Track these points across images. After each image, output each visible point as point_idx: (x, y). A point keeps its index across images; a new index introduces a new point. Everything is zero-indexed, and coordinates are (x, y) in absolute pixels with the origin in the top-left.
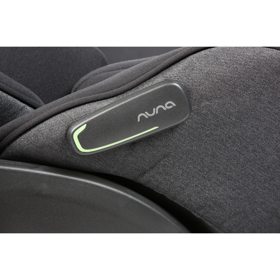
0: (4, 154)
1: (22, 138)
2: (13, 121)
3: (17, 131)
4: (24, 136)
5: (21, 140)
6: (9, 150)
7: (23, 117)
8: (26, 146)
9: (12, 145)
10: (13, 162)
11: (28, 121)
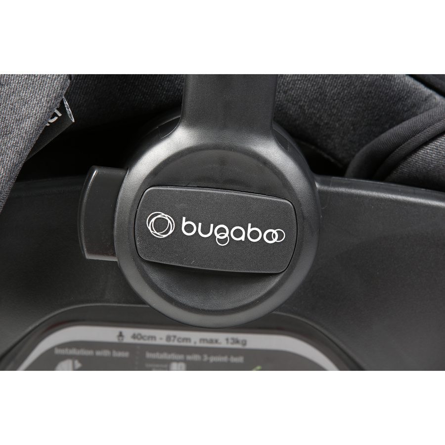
0: (395, 175)
1: (429, 149)
2: (413, 119)
3: (421, 137)
4: (432, 145)
5: (427, 152)
6: (405, 168)
7: (430, 112)
8: (434, 162)
9: (410, 160)
10: (410, 189)
11: (440, 120)
